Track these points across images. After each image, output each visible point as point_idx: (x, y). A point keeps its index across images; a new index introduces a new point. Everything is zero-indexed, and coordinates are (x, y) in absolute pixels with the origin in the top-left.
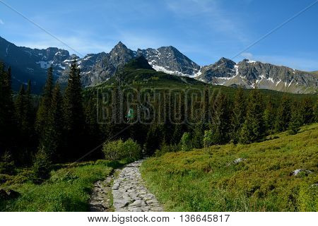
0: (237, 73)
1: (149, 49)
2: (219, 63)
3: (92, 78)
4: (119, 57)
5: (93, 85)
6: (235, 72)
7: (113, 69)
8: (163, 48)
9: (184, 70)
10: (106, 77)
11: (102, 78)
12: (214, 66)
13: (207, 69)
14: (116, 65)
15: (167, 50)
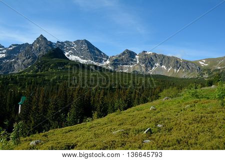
0: (138, 62)
1: (67, 42)
2: (124, 53)
3: (15, 65)
4: (40, 48)
5: (16, 72)
6: (136, 61)
7: (35, 58)
8: (78, 41)
9: (95, 59)
10: (29, 64)
11: (24, 65)
12: (120, 56)
13: (114, 58)
14: (37, 55)
15: (82, 43)
